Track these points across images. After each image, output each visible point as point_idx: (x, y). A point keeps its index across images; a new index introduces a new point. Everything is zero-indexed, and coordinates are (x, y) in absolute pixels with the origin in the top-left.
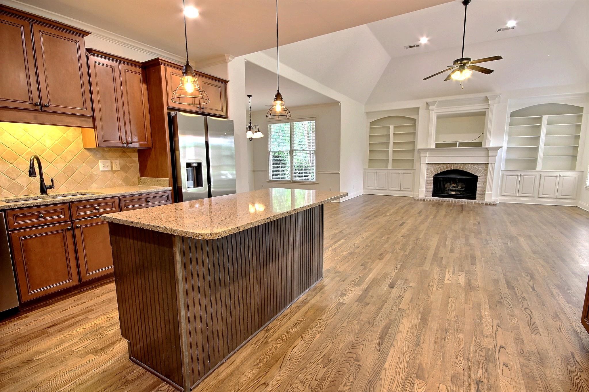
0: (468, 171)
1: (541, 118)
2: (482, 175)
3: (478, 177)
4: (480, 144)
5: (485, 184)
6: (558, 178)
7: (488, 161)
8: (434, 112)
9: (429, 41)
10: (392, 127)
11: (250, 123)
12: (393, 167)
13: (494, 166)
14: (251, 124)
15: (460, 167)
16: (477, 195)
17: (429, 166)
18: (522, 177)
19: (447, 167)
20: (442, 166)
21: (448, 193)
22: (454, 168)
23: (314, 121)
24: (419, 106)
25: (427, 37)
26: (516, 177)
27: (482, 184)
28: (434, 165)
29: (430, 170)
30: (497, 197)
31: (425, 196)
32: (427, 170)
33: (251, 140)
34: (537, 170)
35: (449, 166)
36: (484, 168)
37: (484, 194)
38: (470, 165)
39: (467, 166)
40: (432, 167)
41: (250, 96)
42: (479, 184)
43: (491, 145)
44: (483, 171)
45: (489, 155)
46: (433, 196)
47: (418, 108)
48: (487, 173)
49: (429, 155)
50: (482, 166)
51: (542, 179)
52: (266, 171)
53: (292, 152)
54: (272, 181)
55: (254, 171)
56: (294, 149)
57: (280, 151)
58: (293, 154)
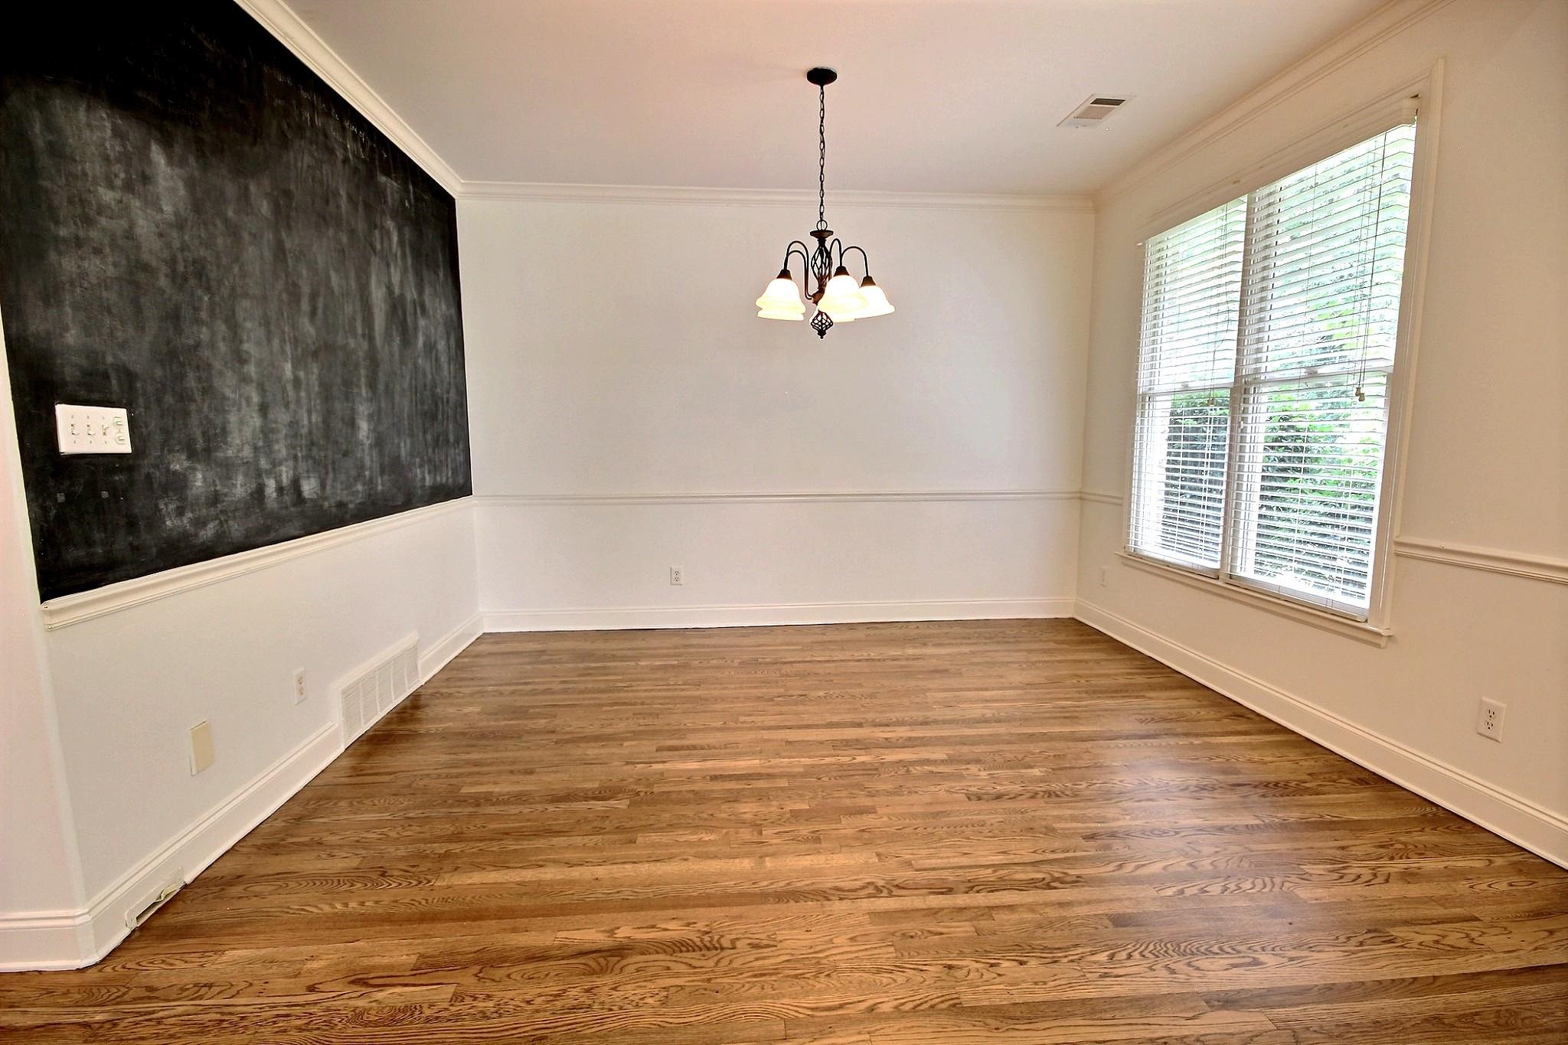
11: (821, 235)
14: (822, 242)
33: (822, 333)
41: (821, 77)
52: (1121, 503)
53: (1242, 390)
54: (1138, 561)
55: (1081, 497)
56: (1257, 371)
57: (1186, 389)
58: (1246, 401)
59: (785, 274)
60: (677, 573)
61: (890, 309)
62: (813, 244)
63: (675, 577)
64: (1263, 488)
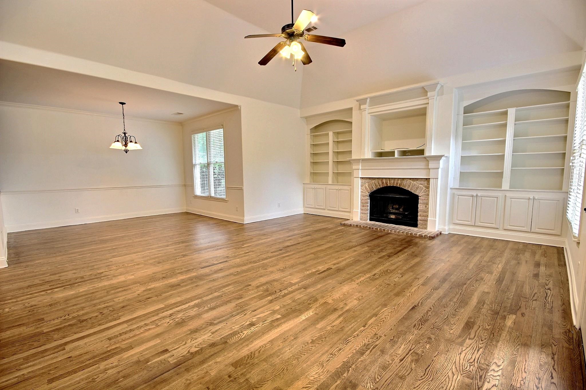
0: (406, 188)
1: (506, 113)
2: (423, 194)
3: (419, 197)
4: (421, 152)
5: (427, 207)
6: (531, 202)
7: (429, 175)
8: (367, 112)
9: (319, 19)
10: (331, 134)
11: (125, 133)
12: (333, 182)
13: (437, 182)
14: (125, 135)
15: (397, 183)
16: (419, 222)
17: (363, 181)
18: (479, 199)
19: (383, 183)
20: (376, 181)
21: (387, 217)
22: (390, 184)
23: (222, 130)
24: (351, 107)
25: (317, 15)
26: (471, 198)
27: (424, 207)
28: (368, 180)
29: (364, 186)
30: (445, 225)
31: (361, 220)
32: (362, 186)
34: (503, 188)
35: (384, 181)
36: (426, 185)
37: (427, 221)
38: (409, 180)
39: (405, 182)
40: (367, 183)
41: (123, 104)
42: (420, 207)
43: (433, 154)
44: (424, 188)
45: (430, 167)
46: (371, 220)
47: (351, 109)
48: (429, 191)
49: (362, 167)
50: (422, 182)
51: (508, 201)
52: (192, 186)
53: (209, 164)
54: (196, 197)
55: (185, 186)
56: (210, 161)
57: (201, 164)
58: (209, 166)
59: (118, 141)
60: (77, 210)
61: (142, 148)
62: (123, 135)
63: (77, 211)
64: (214, 184)
